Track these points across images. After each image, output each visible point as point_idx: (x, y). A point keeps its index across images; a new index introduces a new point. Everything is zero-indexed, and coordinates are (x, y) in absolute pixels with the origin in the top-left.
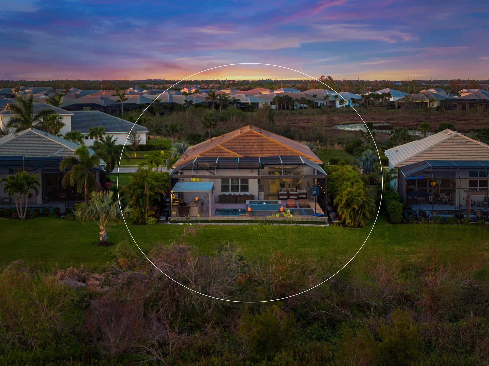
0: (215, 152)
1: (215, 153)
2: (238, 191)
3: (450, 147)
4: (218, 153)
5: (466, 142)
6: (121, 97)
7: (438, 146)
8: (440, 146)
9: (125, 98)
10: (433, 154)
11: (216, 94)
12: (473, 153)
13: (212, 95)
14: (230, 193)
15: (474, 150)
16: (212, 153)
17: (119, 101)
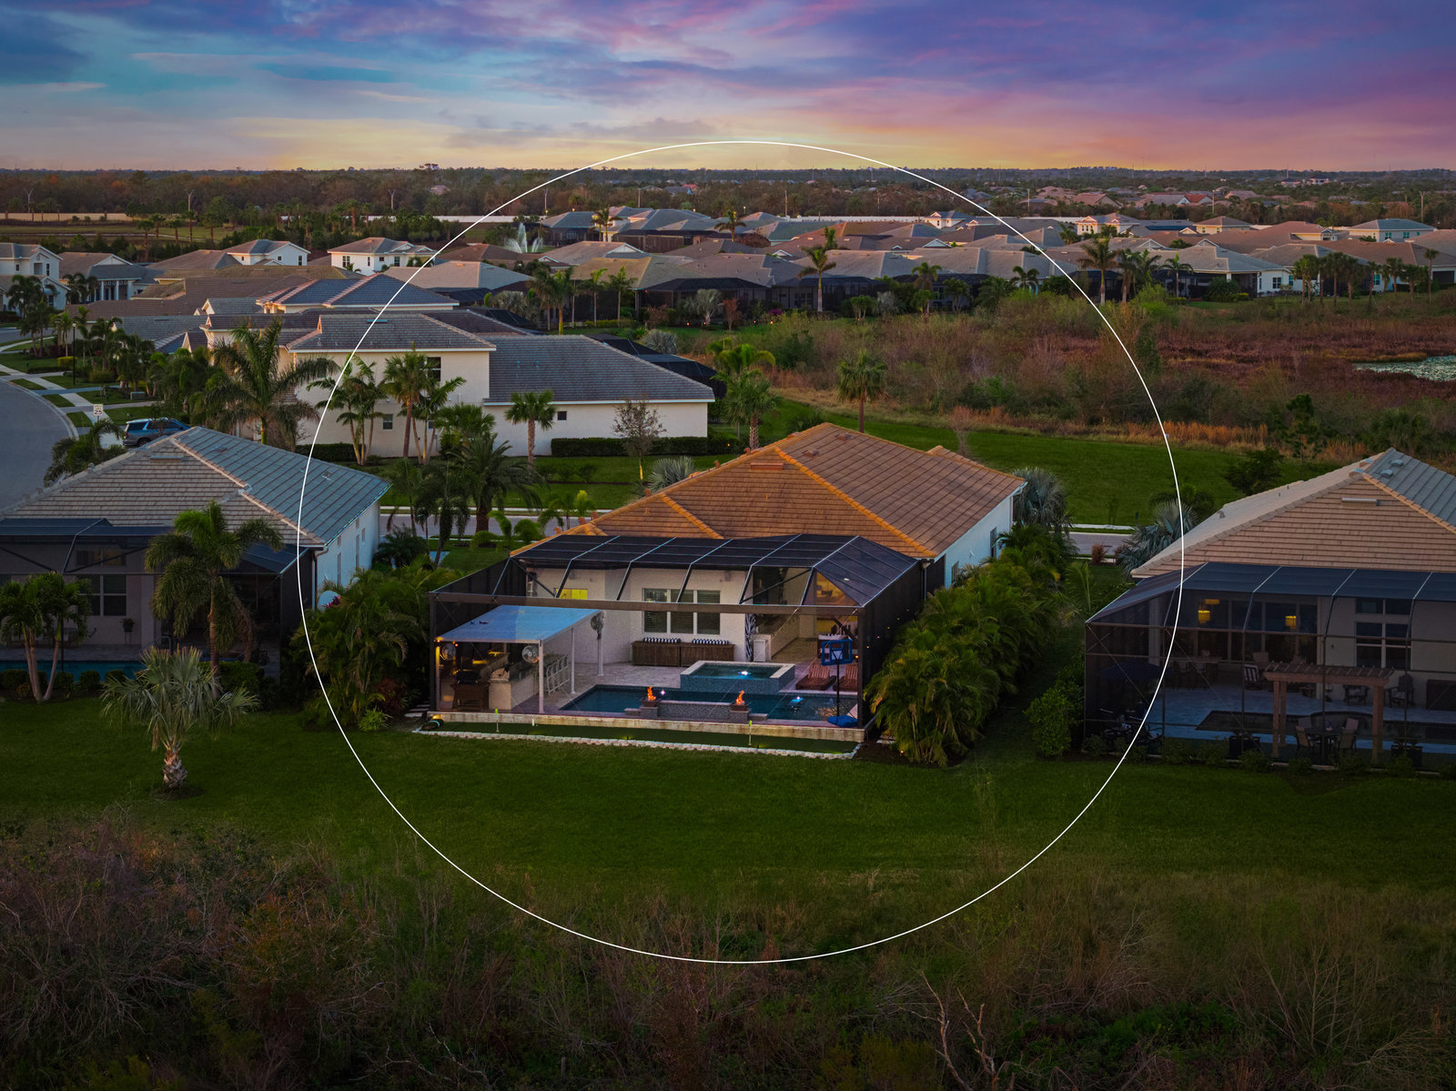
0: (645, 514)
1: (640, 519)
2: (691, 631)
3: (1325, 516)
4: (652, 519)
5: (1378, 504)
6: (815, 259)
7: (1288, 515)
8: (1293, 515)
9: (827, 263)
10: (1263, 540)
11: (1110, 251)
12: (1383, 539)
13: (1098, 252)
14: (669, 636)
15: (1390, 529)
16: (634, 518)
17: (811, 270)
